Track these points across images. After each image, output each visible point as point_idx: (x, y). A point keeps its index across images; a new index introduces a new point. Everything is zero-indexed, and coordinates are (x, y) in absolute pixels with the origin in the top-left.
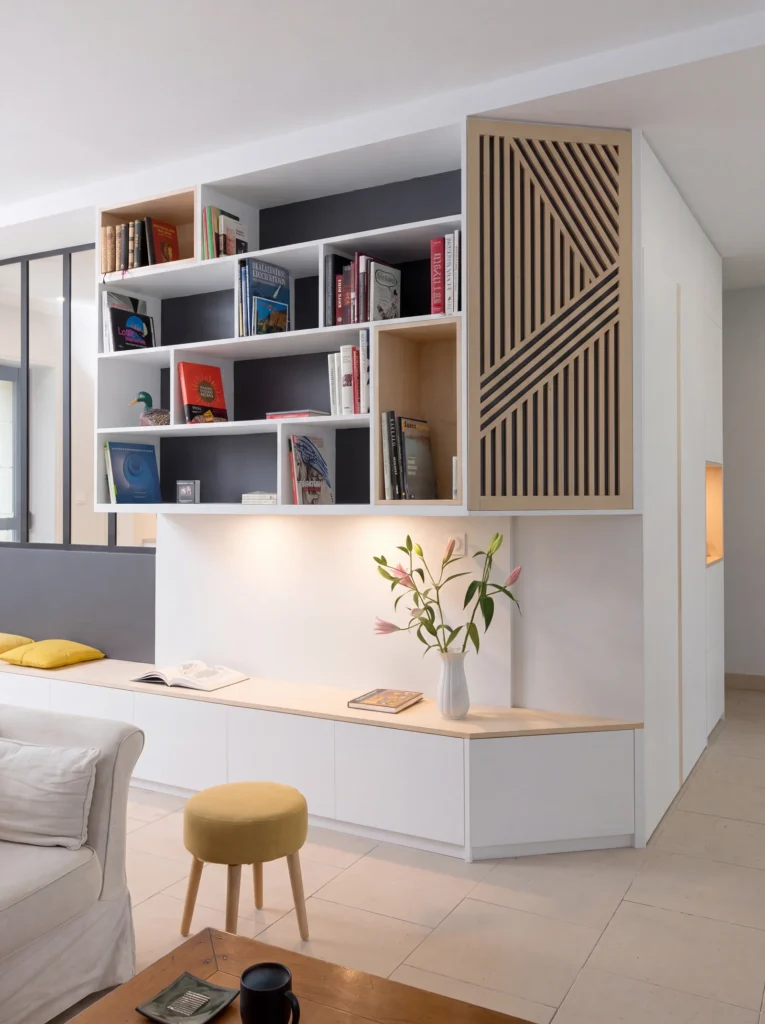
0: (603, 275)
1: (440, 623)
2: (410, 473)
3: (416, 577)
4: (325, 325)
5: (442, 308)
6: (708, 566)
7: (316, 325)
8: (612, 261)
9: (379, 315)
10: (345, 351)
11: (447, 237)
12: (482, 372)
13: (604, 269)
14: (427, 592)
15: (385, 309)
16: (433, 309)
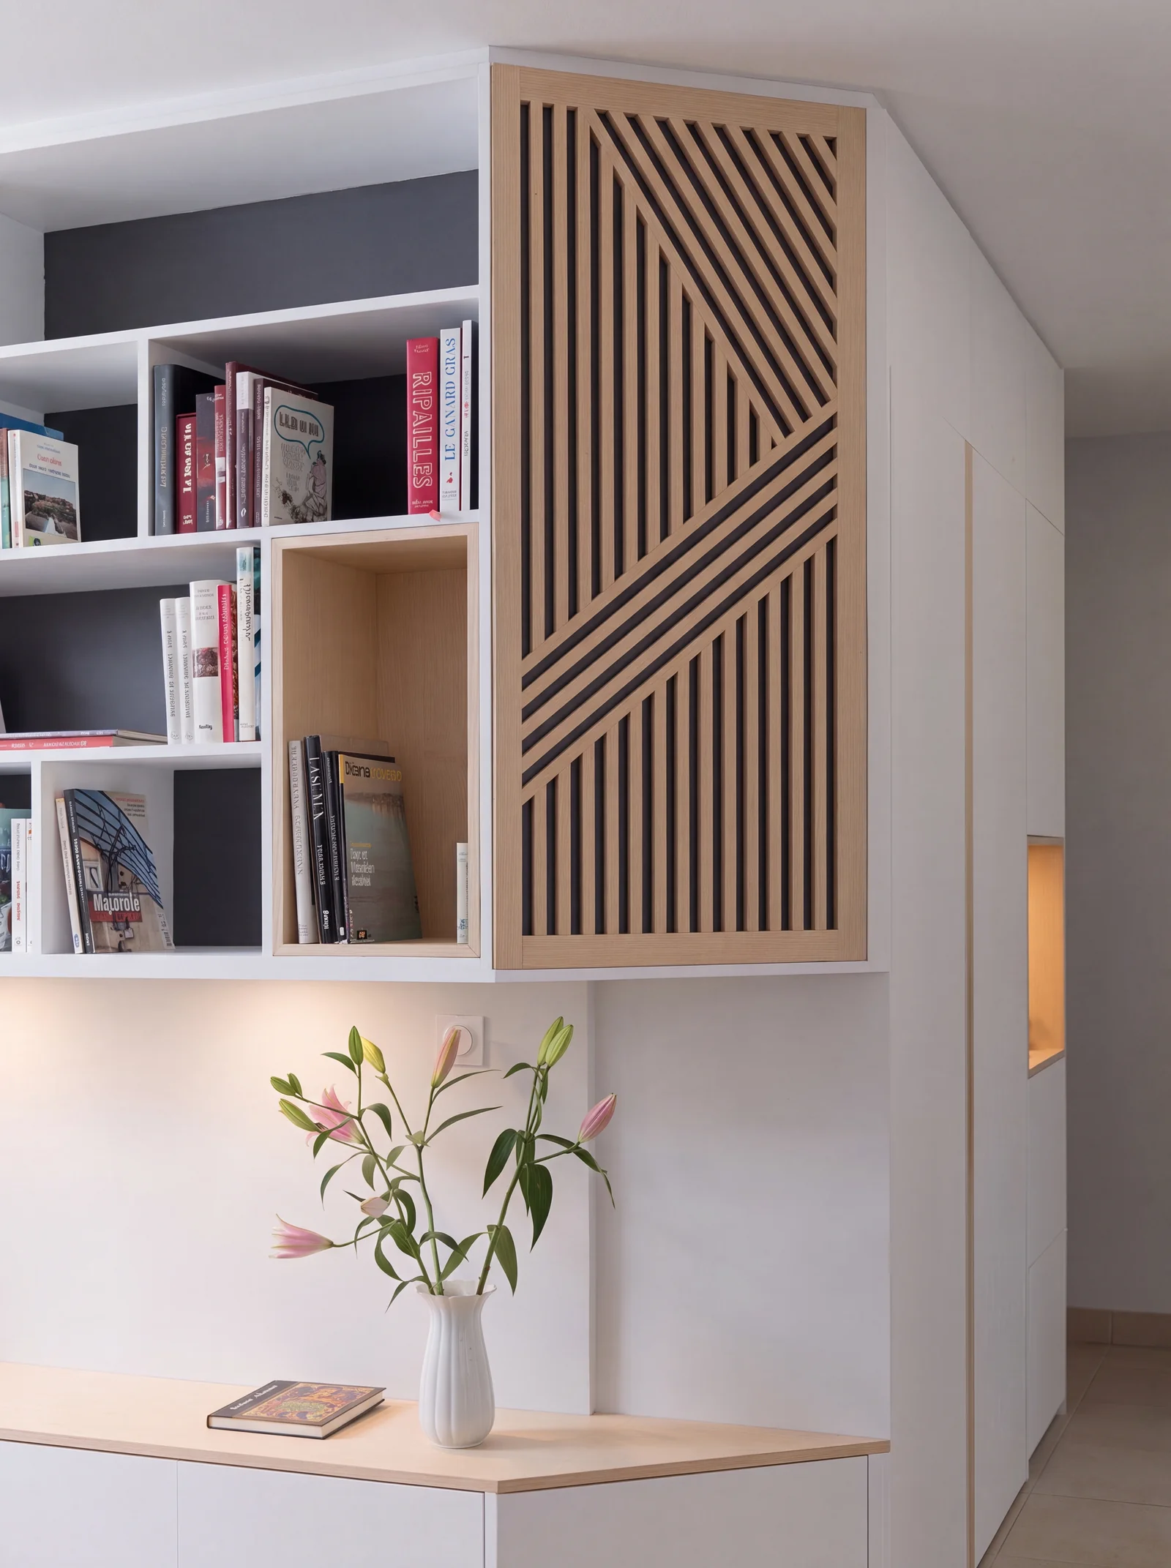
0: (801, 431)
1: (426, 1229)
2: (355, 881)
3: (372, 1122)
4: (153, 533)
5: (432, 501)
6: (1032, 1073)
7: (129, 530)
8: (823, 400)
9: (285, 511)
10: (202, 594)
11: (446, 335)
12: (527, 650)
13: (804, 415)
14: (395, 1153)
15: (298, 500)
16: (412, 502)
